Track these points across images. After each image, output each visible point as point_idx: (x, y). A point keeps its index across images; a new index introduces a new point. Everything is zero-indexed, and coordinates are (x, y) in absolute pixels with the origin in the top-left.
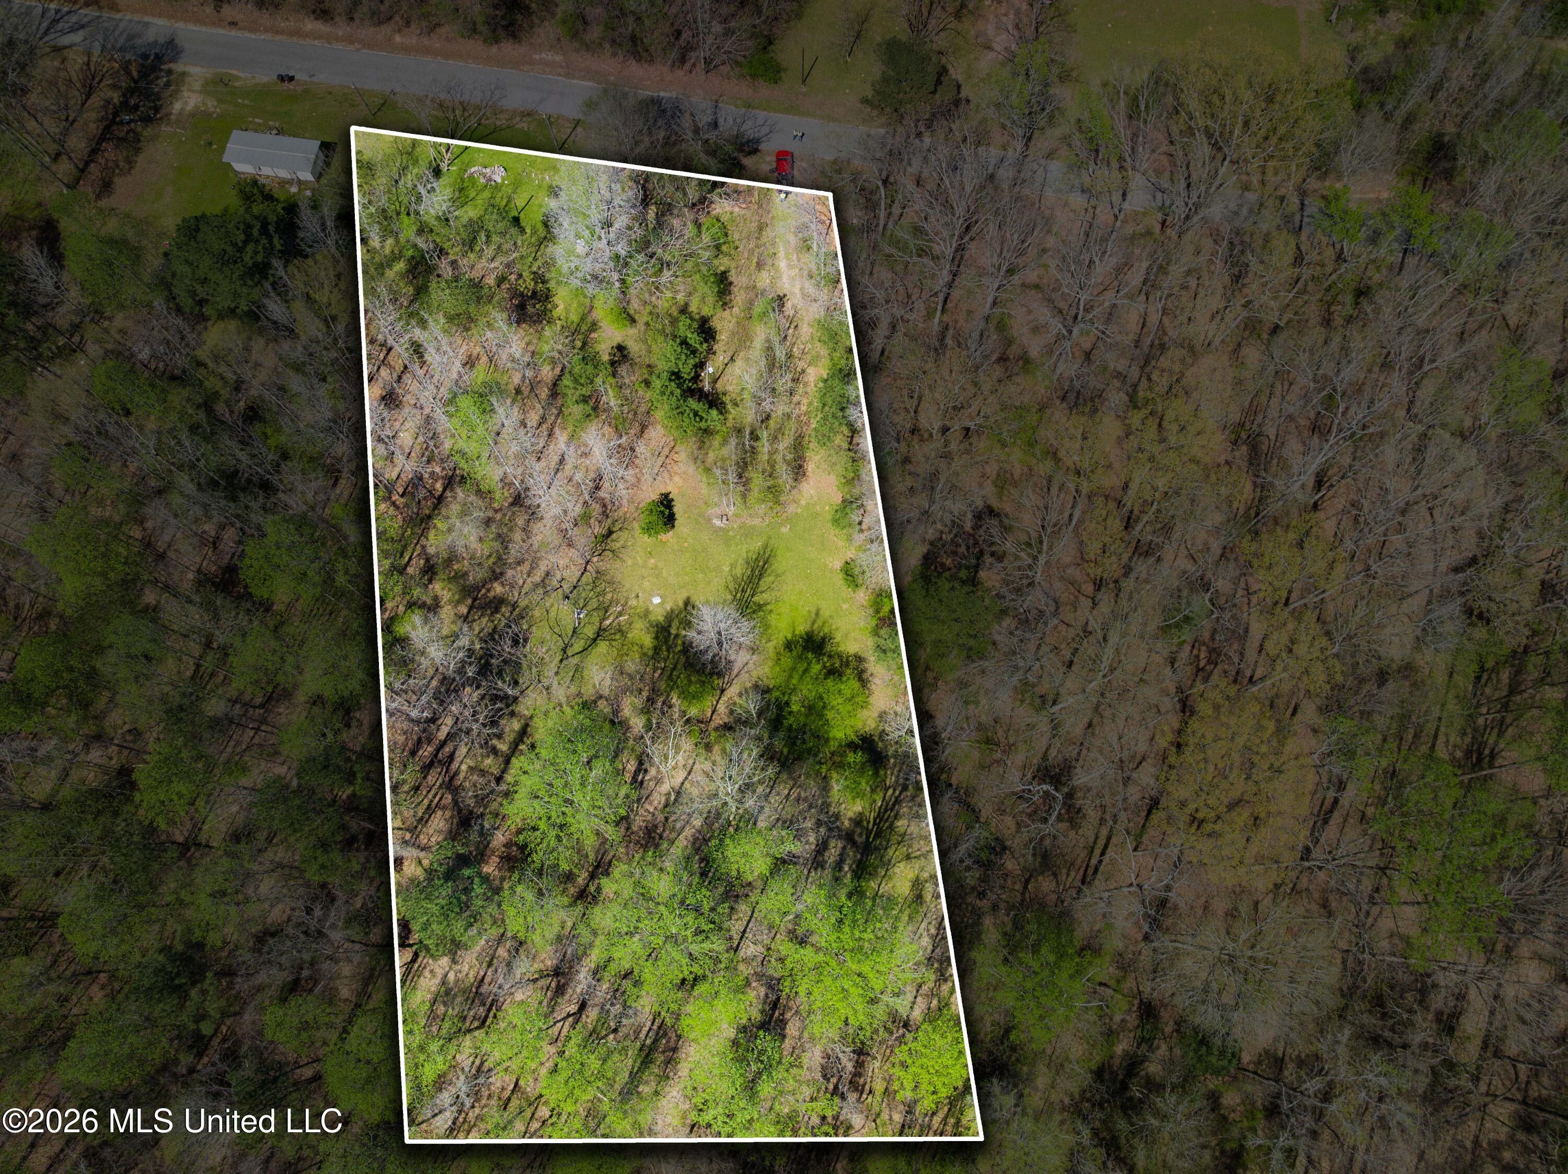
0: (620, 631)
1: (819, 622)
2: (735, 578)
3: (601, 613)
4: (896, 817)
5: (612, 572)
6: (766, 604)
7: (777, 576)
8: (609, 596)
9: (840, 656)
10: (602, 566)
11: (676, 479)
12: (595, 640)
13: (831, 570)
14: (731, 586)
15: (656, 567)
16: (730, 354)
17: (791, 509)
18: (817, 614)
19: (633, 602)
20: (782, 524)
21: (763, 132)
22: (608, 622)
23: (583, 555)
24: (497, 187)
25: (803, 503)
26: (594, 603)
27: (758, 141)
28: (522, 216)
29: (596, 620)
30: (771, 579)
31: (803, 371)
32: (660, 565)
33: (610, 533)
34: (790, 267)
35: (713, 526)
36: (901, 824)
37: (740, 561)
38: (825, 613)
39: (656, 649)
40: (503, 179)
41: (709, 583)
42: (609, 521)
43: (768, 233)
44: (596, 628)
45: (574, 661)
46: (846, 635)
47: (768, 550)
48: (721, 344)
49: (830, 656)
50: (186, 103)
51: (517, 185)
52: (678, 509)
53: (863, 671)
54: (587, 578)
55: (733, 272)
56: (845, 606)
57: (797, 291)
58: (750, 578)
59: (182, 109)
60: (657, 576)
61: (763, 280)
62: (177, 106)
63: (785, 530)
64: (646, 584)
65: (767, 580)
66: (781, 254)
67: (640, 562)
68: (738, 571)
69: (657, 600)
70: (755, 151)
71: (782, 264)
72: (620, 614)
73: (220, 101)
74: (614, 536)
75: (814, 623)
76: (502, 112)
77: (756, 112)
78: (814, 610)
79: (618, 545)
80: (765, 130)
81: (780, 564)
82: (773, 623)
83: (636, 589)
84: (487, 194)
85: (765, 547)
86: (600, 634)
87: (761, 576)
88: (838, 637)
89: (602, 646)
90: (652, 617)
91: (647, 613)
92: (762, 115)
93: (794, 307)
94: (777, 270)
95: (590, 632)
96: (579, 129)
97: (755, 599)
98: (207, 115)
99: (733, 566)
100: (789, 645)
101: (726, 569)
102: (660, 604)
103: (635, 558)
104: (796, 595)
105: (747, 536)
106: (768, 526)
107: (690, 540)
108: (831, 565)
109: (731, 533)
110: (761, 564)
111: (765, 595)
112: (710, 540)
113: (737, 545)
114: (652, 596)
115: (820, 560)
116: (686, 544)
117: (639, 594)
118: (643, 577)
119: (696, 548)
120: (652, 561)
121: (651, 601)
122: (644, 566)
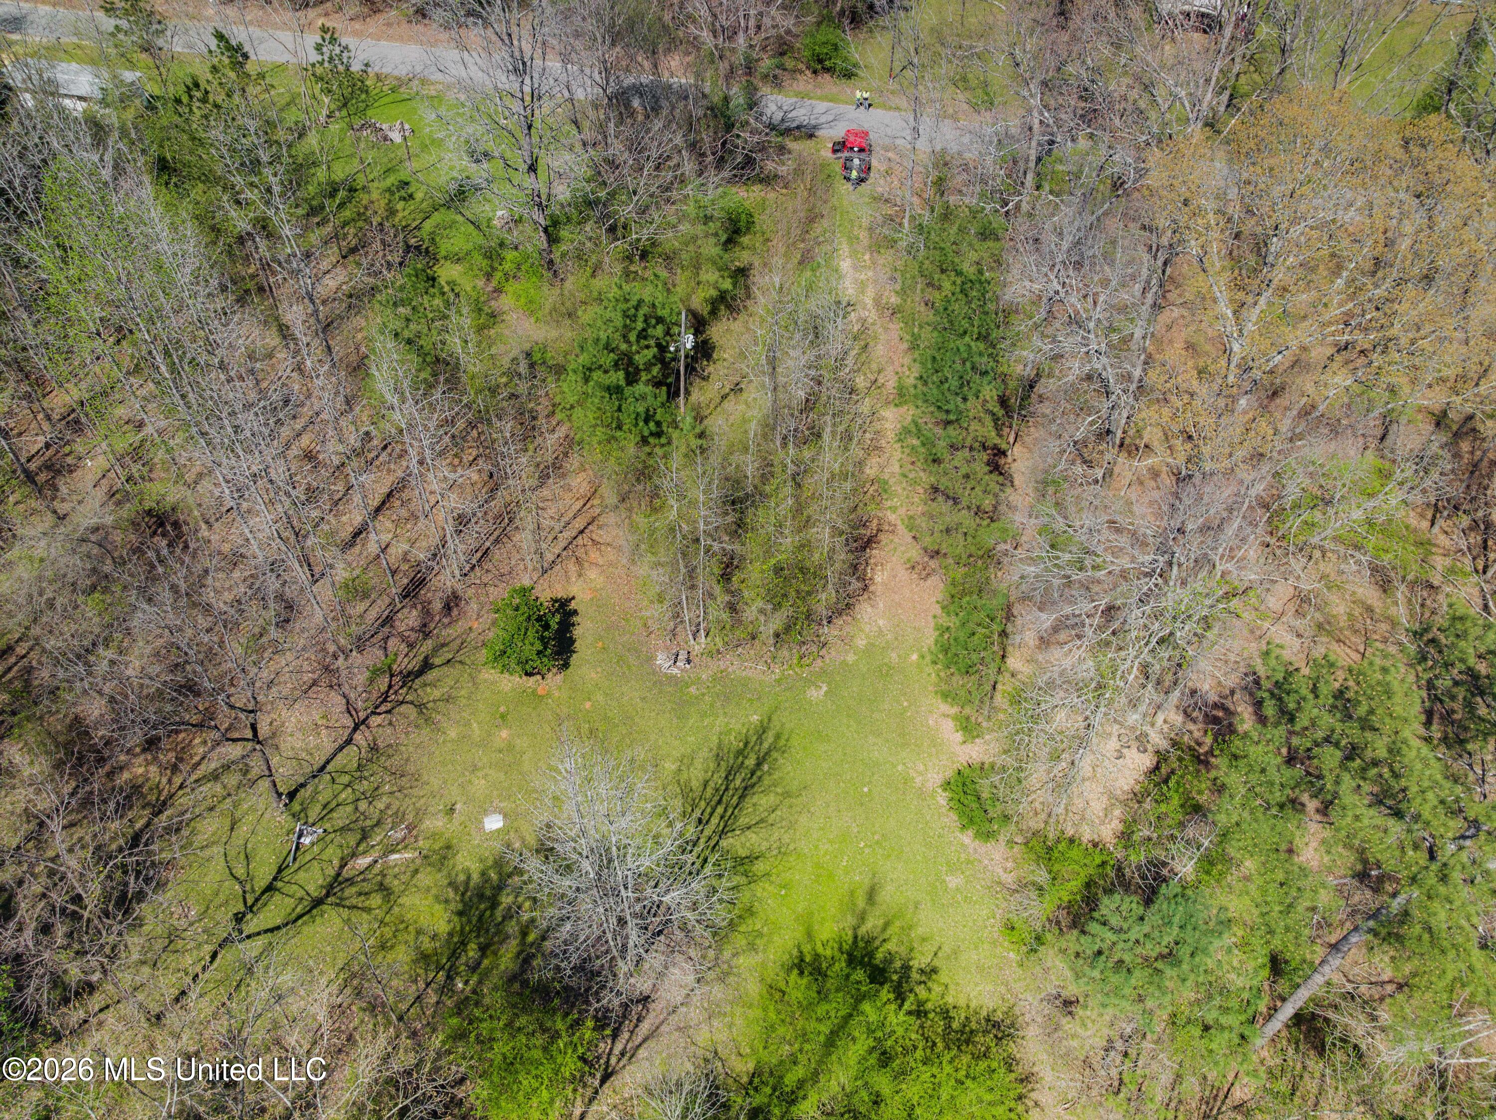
0: (382, 887)
3: (352, 839)
5: (405, 752)
6: (752, 858)
7: (787, 794)
8: (382, 804)
10: (385, 737)
11: (592, 574)
12: (318, 903)
13: (923, 791)
15: (510, 748)
17: (832, 655)
19: (434, 821)
20: (810, 682)
22: (363, 862)
23: (349, 708)
25: (861, 642)
26: (341, 817)
29: (333, 854)
30: (770, 799)
32: (521, 743)
33: (426, 666)
37: (704, 753)
39: (459, 937)
42: (429, 644)
44: (329, 873)
47: (769, 738)
48: (720, 367)
52: (583, 631)
54: (349, 758)
56: (954, 881)
58: (722, 791)
60: (508, 769)
63: (815, 695)
64: (479, 785)
65: (761, 801)
67: (477, 734)
68: (696, 776)
69: (494, 823)
71: (846, 265)
72: (396, 847)
74: (431, 676)
75: (862, 918)
77: (814, 102)
79: (437, 693)
81: (794, 769)
82: (768, 905)
83: (452, 793)
85: (765, 726)
86: (334, 890)
87: (746, 791)
89: (332, 921)
91: (461, 850)
95: (312, 881)
97: (729, 841)
99: (686, 761)
101: (670, 766)
102: (498, 831)
103: (468, 724)
104: (831, 842)
105: (727, 699)
106: (779, 682)
107: (599, 697)
108: (921, 774)
109: (693, 690)
110: (751, 762)
111: (752, 838)
112: (643, 699)
113: (703, 715)
114: (486, 812)
115: (894, 766)
116: (588, 705)
117: (458, 806)
118: (475, 769)
119: (610, 714)
120: (504, 734)
121: (482, 822)
122: (484, 743)
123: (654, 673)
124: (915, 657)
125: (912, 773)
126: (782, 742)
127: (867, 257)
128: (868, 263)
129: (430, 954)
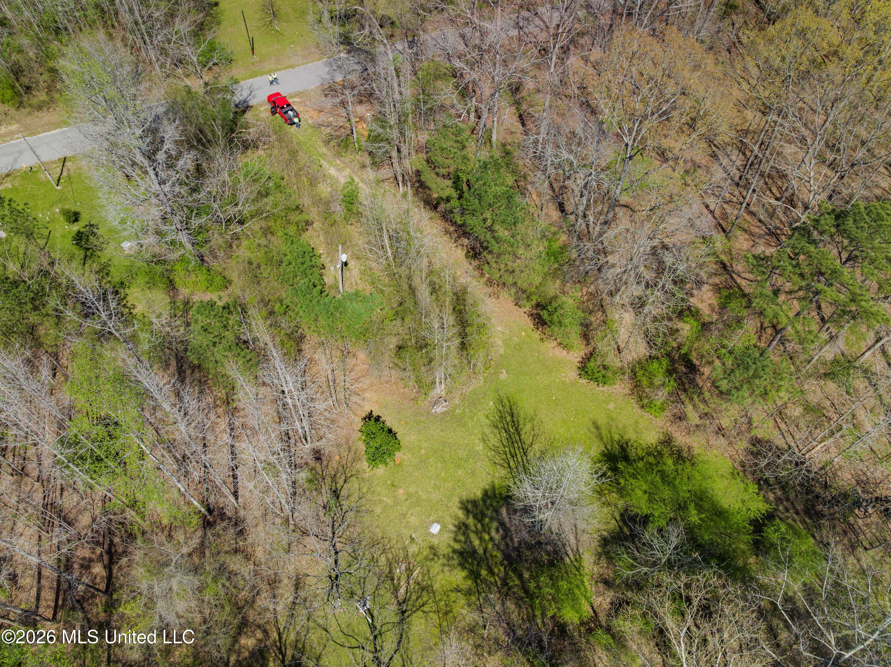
0: (422, 589)
1: (604, 432)
2: (495, 449)
3: (388, 585)
5: (367, 533)
7: (532, 420)
8: (383, 560)
9: (648, 452)
10: (352, 533)
11: (367, 393)
12: (403, 621)
13: (573, 383)
14: (498, 460)
15: (410, 495)
17: (493, 354)
19: (413, 549)
20: (497, 373)
21: (245, 94)
22: (402, 591)
23: (323, 536)
25: (500, 342)
29: (387, 597)
30: (529, 426)
32: (412, 489)
33: (337, 492)
34: (339, 170)
35: (436, 415)
37: (487, 431)
38: (602, 421)
39: (475, 576)
42: (328, 481)
43: (303, 158)
44: (393, 607)
46: (637, 430)
47: (505, 401)
49: (641, 458)
52: (390, 422)
53: (679, 452)
56: (611, 406)
58: (510, 437)
60: (418, 504)
63: (503, 376)
64: (413, 520)
65: (526, 429)
66: (325, 165)
67: (389, 501)
68: (494, 440)
69: (435, 529)
70: (247, 108)
71: (332, 171)
72: (409, 571)
74: (343, 493)
75: (601, 438)
78: (589, 425)
79: (354, 499)
81: (526, 407)
83: (406, 533)
85: (500, 401)
86: (403, 610)
87: (518, 431)
88: (631, 435)
89: (416, 622)
90: (444, 550)
91: (433, 550)
94: (331, 177)
95: (390, 616)
97: (529, 455)
99: (485, 440)
101: (480, 447)
102: (440, 530)
103: (381, 501)
104: (561, 427)
105: (474, 404)
106: (485, 382)
107: (424, 444)
108: (565, 377)
109: (458, 411)
110: (509, 418)
111: (536, 446)
112: (442, 431)
113: (472, 418)
114: (428, 527)
115: (555, 381)
116: (423, 451)
117: (413, 536)
118: (404, 515)
119: (435, 448)
120: (401, 491)
121: (430, 533)
122: (397, 503)
123: (436, 417)
124: (523, 334)
125: (563, 379)
126: (512, 400)
127: (338, 162)
128: (342, 165)
129: (468, 593)
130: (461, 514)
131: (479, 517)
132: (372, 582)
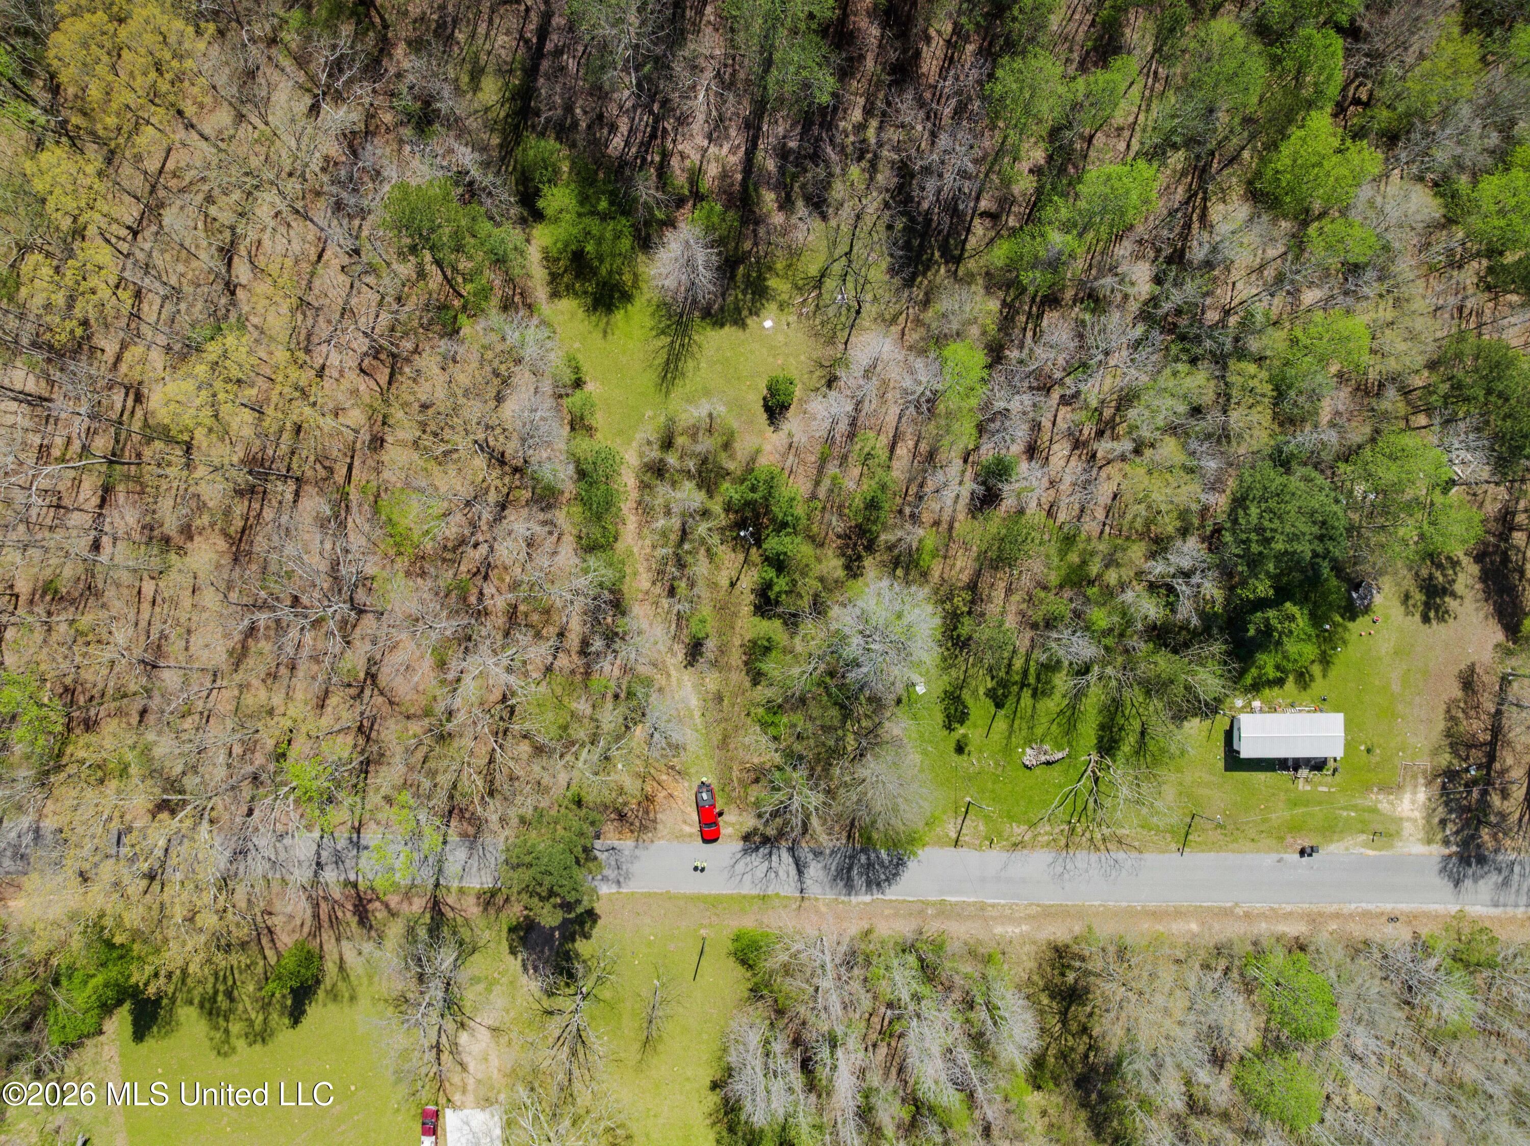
0: (800, 289)
1: (602, 325)
2: (693, 356)
3: (821, 303)
4: (501, 146)
5: (819, 346)
6: (658, 335)
7: (650, 366)
9: (576, 294)
10: (829, 350)
11: (770, 448)
12: (823, 276)
13: (595, 379)
14: (695, 348)
15: (774, 356)
16: (736, 591)
18: (605, 333)
19: (792, 319)
20: (653, 418)
21: (742, 864)
22: (813, 295)
23: (851, 358)
24: (1029, 742)
27: (745, 851)
28: (993, 709)
29: (827, 296)
30: (656, 362)
31: (654, 583)
32: (770, 359)
34: (685, 701)
36: (496, 141)
37: (690, 375)
38: (597, 335)
39: (761, 278)
40: (1024, 753)
41: (718, 350)
43: (716, 738)
44: (825, 287)
45: (839, 251)
46: (573, 315)
47: (664, 390)
48: (747, 601)
49: (586, 293)
50: (1413, 802)
51: (1007, 749)
52: (763, 418)
53: (550, 282)
54: (842, 336)
55: (747, 684)
57: (673, 673)
58: (678, 359)
59: (1414, 793)
60: (772, 348)
61: (712, 681)
62: (1422, 795)
63: (650, 413)
64: (781, 338)
65: (661, 360)
66: (697, 714)
67: (792, 360)
68: (691, 364)
69: (768, 324)
70: (746, 838)
71: (694, 702)
72: (803, 305)
73: (1374, 810)
75: (607, 323)
76: (1048, 844)
77: (755, 892)
78: (610, 337)
79: (818, 373)
80: (740, 867)
81: (650, 378)
82: (647, 319)
83: (791, 332)
84: (1039, 731)
85: (667, 393)
86: (819, 282)
87: (667, 363)
88: (581, 313)
89: (813, 270)
90: (773, 305)
91: (782, 307)
92: (747, 889)
93: (674, 655)
94: (699, 694)
95: (830, 284)
96: (954, 835)
97: (669, 339)
98: (1385, 788)
99: (697, 368)
100: (627, 297)
101: (703, 365)
102: (765, 321)
104: (629, 349)
107: (745, 388)
110: (668, 376)
111: (658, 344)
114: (773, 328)
115: (610, 389)
116: (747, 384)
117: (786, 327)
118: (786, 345)
119: (738, 382)
121: (773, 323)
122: (787, 355)
126: (659, 388)
129: (770, 269)
130: (749, 321)
131: (738, 310)
132: (831, 311)
